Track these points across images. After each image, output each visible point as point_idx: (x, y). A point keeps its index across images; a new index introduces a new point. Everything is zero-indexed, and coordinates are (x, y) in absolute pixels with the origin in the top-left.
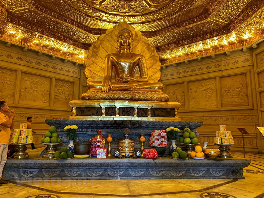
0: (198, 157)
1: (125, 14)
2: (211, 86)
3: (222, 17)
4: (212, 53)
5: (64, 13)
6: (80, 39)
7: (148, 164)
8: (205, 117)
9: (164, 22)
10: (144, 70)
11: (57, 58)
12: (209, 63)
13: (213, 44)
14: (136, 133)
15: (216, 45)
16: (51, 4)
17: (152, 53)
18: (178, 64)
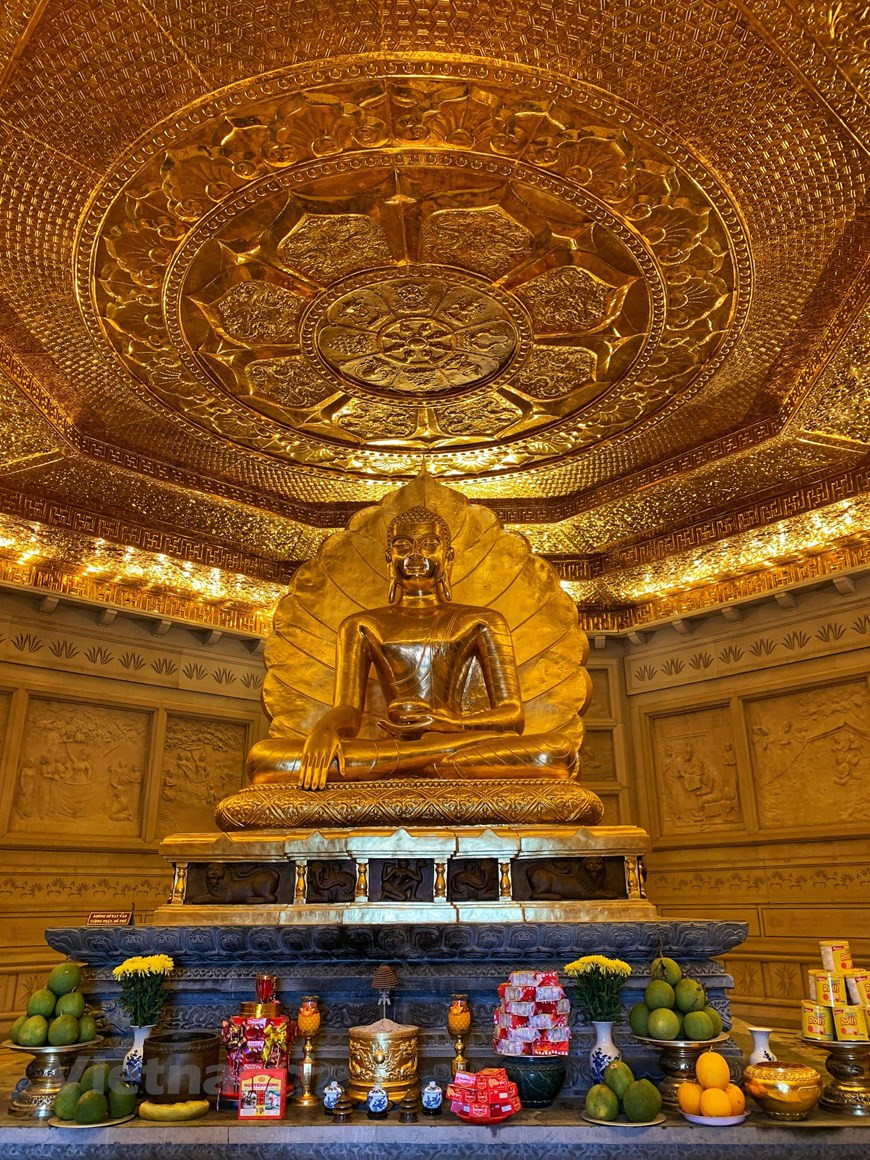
0: (710, 1112)
1: (431, 446)
2: (850, 718)
3: (840, 424)
4: (837, 569)
5: (193, 459)
6: (267, 546)
7: (468, 1152)
8: (842, 865)
9: (599, 459)
10: (505, 673)
11: (176, 626)
12: (831, 614)
13: (834, 530)
14: (437, 982)
15: (846, 533)
16: (140, 430)
17: (543, 592)
18: (693, 623)
